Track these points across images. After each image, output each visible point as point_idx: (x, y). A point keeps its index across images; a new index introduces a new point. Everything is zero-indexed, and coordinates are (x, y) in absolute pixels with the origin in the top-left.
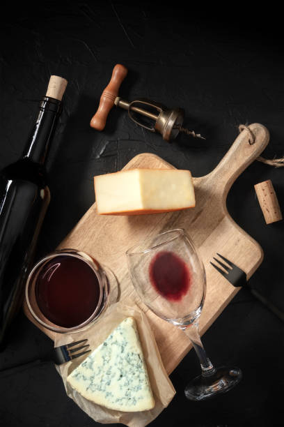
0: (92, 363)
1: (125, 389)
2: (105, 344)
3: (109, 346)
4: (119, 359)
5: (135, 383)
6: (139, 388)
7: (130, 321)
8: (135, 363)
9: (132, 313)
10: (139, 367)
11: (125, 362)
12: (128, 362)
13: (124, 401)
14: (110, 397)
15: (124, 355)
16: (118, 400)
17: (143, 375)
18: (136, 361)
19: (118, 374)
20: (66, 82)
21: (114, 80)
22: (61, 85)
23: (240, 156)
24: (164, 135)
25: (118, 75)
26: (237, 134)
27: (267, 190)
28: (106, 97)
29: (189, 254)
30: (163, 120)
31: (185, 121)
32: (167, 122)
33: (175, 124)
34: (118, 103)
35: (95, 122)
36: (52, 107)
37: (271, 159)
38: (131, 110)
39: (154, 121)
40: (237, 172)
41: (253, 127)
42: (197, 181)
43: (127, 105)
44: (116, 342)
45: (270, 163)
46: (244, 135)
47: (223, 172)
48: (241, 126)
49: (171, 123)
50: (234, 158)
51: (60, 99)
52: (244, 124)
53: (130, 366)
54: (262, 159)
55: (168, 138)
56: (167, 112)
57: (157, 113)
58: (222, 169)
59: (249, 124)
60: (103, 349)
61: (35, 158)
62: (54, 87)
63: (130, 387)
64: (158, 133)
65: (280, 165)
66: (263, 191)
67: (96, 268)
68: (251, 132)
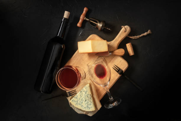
0: (77, 97)
1: (87, 104)
2: (81, 92)
3: (82, 92)
4: (85, 96)
5: (90, 103)
6: (91, 104)
7: (88, 85)
8: (89, 97)
9: (89, 82)
10: (90, 98)
11: (86, 97)
12: (87, 97)
13: (87, 108)
14: (82, 107)
15: (86, 95)
16: (85, 108)
17: (92, 101)
18: (89, 96)
19: (85, 100)
20: (69, 13)
21: (84, 12)
22: (68, 14)
23: (122, 35)
24: (99, 29)
25: (85, 11)
26: (121, 28)
27: (130, 46)
28: (82, 17)
29: (106, 65)
30: (99, 24)
31: (106, 25)
32: (100, 25)
33: (102, 26)
34: (85, 19)
35: (78, 25)
36: (65, 21)
37: (131, 36)
38: (89, 21)
39: (96, 24)
40: (121, 40)
41: (126, 27)
42: (109, 43)
43: (88, 20)
44: (84, 91)
45: (131, 37)
46: (123, 29)
47: (117, 40)
48: (122, 26)
49: (101, 25)
50: (120, 36)
51: (68, 18)
52: (123, 25)
53: (88, 98)
54: (128, 36)
55: (100, 30)
56: (100, 22)
57: (97, 22)
58: (116, 39)
59: (125, 26)
60: (80, 93)
61: (60, 36)
62: (66, 14)
63: (88, 104)
64: (97, 28)
65: (134, 38)
66: (129, 46)
67: (77, 71)
68: (125, 28)
